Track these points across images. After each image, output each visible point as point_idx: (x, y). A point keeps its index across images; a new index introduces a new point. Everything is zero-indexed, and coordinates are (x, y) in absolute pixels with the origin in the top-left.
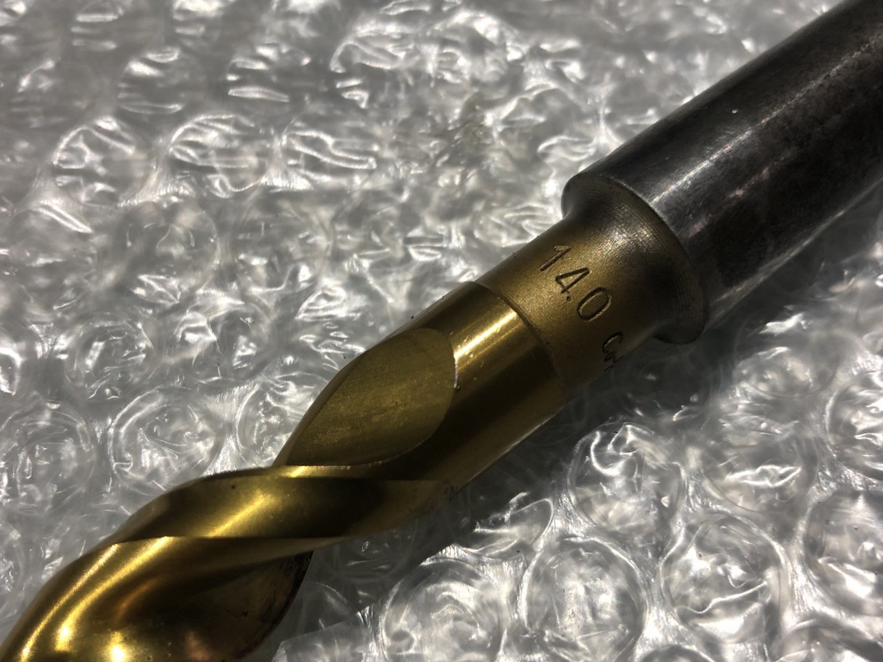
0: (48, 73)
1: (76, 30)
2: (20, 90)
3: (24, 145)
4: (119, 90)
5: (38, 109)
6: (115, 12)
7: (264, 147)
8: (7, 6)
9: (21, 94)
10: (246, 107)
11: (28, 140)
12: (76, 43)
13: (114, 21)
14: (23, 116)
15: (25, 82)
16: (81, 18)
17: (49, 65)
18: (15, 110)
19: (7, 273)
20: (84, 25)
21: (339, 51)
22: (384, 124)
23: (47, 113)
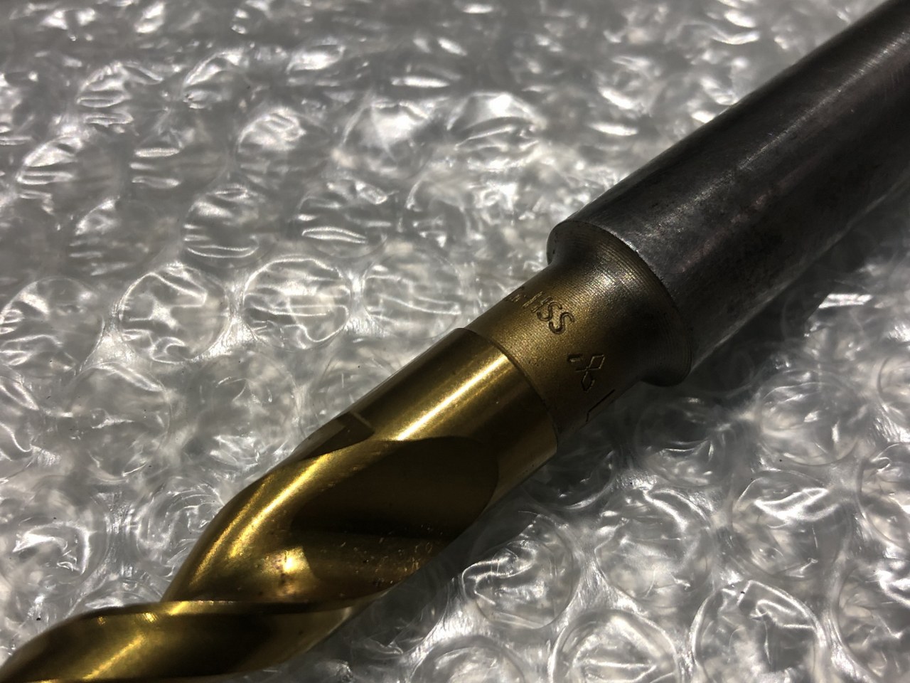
0: (107, 214)
1: (135, 166)
2: (78, 233)
3: (86, 296)
4: (185, 232)
5: (98, 254)
6: (176, 147)
7: (343, 292)
8: (62, 142)
9: (79, 237)
10: (320, 248)
11: (89, 289)
12: (137, 180)
13: (175, 156)
14: (83, 262)
15: (83, 226)
16: (141, 153)
17: (108, 205)
18: (74, 255)
19: (74, 438)
20: (143, 160)
21: (415, 187)
22: (466, 265)
23: (109, 258)
